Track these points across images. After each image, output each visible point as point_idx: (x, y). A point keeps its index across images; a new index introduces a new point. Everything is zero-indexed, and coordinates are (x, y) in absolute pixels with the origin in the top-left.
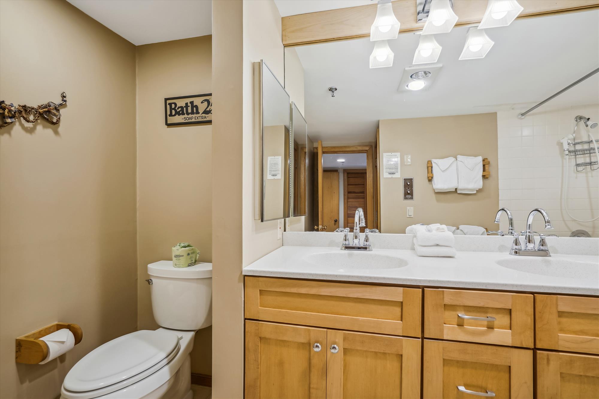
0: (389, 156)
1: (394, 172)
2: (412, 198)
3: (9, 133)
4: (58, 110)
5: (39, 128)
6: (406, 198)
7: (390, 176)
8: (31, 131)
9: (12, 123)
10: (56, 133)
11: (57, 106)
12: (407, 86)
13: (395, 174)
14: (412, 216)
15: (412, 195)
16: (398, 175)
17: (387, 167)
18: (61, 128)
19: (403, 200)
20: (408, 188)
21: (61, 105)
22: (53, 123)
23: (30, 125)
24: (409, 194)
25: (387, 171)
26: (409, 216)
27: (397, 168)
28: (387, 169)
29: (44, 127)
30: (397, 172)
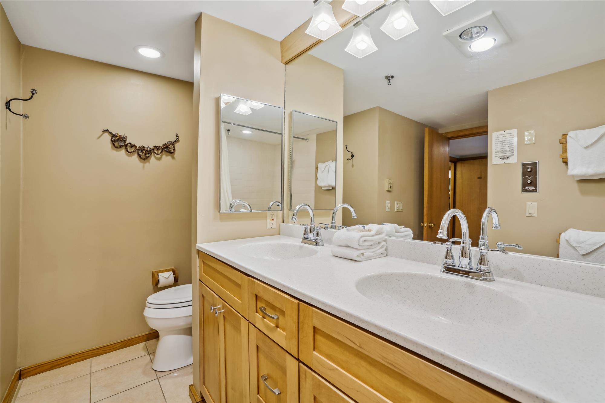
0: (500, 136)
1: (508, 156)
2: (535, 190)
3: (149, 162)
4: (174, 145)
5: (164, 157)
6: (524, 190)
7: (502, 162)
8: (159, 159)
9: (149, 156)
10: (173, 158)
11: (173, 143)
12: (470, 47)
13: (509, 158)
14: (535, 215)
15: (536, 186)
16: (514, 159)
17: (497, 150)
18: (176, 155)
19: (521, 193)
20: (529, 176)
21: (175, 141)
22: (171, 153)
23: (159, 156)
24: (530, 184)
25: (497, 155)
26: (530, 215)
27: (513, 150)
28: (497, 153)
29: (167, 156)
30: (513, 155)
